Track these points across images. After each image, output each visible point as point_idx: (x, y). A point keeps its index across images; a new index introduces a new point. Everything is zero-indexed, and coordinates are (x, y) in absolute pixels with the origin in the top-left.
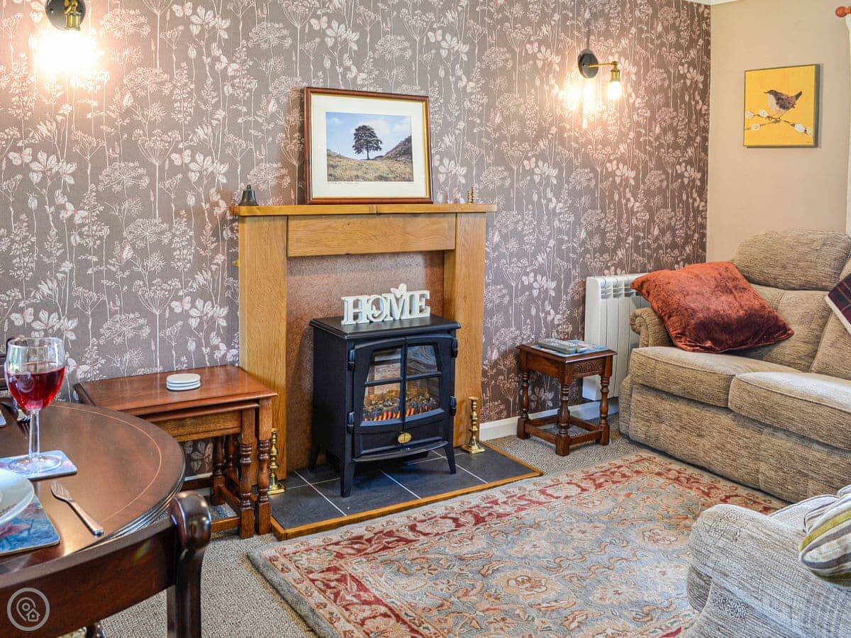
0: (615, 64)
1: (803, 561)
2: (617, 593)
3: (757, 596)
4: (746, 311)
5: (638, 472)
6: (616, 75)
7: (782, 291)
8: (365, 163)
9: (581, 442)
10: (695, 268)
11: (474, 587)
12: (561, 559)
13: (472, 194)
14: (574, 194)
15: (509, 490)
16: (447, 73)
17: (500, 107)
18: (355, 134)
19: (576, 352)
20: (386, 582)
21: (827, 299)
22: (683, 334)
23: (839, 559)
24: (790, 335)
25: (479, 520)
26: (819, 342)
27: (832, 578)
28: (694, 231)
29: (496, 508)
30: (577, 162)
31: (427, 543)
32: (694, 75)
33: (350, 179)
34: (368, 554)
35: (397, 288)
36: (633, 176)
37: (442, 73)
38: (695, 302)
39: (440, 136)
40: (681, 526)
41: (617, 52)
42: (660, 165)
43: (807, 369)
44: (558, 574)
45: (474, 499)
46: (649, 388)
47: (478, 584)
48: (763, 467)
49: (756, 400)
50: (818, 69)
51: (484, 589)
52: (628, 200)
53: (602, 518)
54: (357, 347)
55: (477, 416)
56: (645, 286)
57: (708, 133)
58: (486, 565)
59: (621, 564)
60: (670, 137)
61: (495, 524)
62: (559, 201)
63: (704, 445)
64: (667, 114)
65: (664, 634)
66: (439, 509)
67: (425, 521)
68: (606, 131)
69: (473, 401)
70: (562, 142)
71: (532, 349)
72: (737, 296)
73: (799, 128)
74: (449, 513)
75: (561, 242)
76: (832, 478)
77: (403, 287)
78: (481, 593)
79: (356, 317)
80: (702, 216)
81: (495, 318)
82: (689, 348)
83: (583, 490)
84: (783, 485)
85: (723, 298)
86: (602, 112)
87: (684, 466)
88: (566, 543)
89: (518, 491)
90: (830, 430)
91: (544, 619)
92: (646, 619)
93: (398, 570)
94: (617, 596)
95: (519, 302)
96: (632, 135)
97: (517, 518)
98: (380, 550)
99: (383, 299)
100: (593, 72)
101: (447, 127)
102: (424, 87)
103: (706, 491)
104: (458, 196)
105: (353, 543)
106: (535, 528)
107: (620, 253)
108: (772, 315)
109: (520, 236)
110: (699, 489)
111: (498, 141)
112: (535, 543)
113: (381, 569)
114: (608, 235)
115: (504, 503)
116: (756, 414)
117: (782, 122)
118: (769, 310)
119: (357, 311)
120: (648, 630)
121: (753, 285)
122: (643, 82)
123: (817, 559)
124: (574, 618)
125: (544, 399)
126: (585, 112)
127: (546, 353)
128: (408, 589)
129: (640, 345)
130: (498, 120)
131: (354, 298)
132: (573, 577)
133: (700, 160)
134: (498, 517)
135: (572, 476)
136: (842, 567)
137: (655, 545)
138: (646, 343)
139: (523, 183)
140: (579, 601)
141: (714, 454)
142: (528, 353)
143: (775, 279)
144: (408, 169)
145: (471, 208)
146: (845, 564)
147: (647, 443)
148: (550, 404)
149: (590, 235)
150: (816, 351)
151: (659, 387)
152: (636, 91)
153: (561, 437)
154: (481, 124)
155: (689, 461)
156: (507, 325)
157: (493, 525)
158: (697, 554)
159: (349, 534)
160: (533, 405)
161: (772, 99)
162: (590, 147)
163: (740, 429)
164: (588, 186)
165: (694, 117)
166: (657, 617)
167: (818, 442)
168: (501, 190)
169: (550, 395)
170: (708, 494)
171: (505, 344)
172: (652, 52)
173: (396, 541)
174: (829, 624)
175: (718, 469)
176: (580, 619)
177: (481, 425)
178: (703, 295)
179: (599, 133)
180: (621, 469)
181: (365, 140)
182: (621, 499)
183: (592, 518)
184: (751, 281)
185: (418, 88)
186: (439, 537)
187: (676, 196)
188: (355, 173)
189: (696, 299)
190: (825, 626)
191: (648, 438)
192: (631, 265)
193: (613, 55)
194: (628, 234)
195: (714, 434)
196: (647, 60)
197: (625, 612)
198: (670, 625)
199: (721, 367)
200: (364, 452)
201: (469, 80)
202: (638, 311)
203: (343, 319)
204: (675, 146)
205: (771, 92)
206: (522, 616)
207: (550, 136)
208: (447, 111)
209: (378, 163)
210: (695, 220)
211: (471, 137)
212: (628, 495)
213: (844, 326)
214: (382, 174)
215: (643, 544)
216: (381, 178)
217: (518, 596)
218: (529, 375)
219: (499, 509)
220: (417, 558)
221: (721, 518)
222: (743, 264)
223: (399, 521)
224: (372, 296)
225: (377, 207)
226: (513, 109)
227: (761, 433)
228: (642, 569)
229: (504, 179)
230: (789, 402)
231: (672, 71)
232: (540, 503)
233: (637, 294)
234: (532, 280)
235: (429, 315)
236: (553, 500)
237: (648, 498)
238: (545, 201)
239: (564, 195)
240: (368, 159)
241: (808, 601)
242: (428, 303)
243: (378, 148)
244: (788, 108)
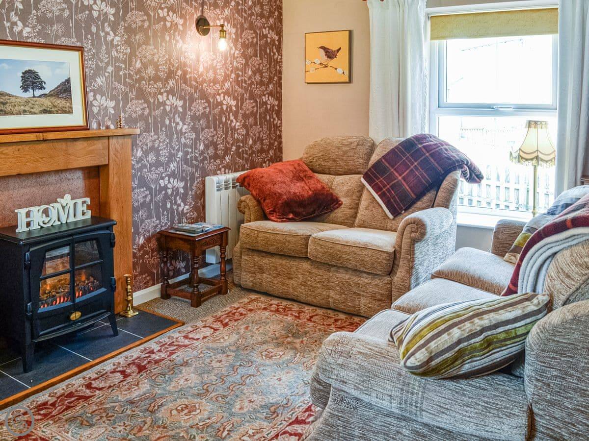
0: (222, 26)
1: (406, 367)
2: (250, 401)
3: (367, 393)
4: (313, 191)
5: (251, 310)
6: (224, 34)
7: (334, 176)
8: (31, 100)
9: (209, 295)
10: (278, 165)
11: (145, 422)
12: (207, 385)
13: (120, 122)
14: (195, 118)
15: (161, 341)
16: (98, 30)
17: (140, 55)
18: (22, 77)
19: (202, 231)
20: (72, 436)
21: (362, 180)
22: (274, 211)
23: (428, 360)
24: (340, 205)
25: (141, 369)
26: (358, 208)
27: (424, 374)
28: (275, 140)
29: (153, 356)
30: (196, 96)
31: (102, 396)
32: (272, 35)
33: (19, 113)
34: (54, 416)
35: (63, 198)
36: (234, 105)
37: (94, 30)
38: (281, 189)
39: (94, 77)
40: (285, 343)
41: (222, 18)
42: (252, 97)
43: (351, 226)
44: (207, 397)
45: (135, 353)
46: (254, 251)
47: (148, 419)
48: (332, 293)
49: (325, 250)
50: (350, 32)
51: (154, 422)
52: (232, 121)
53: (232, 348)
54: (31, 250)
55: (131, 289)
56: (247, 180)
57: (281, 74)
58: (152, 403)
59: (250, 380)
60: (257, 77)
61: (154, 369)
62: (184, 124)
63: (293, 285)
64: (255, 61)
65: (288, 424)
66: (108, 366)
67: (98, 378)
68: (215, 73)
69: (127, 277)
70: (185, 81)
71: (170, 233)
72: (307, 182)
73: (340, 71)
74: (117, 368)
75: (186, 153)
76: (375, 294)
77: (68, 197)
78: (152, 426)
79: (28, 224)
80: (279, 130)
81: (140, 213)
82: (279, 220)
83: (215, 330)
84: (344, 303)
85: (298, 184)
86: (213, 60)
87: (280, 300)
88: (209, 372)
89: (168, 340)
90: (373, 264)
91: (202, 435)
92: (275, 416)
93: (82, 424)
94: (251, 403)
95: (158, 199)
96: (233, 76)
97: (170, 361)
98: (63, 411)
99: (52, 208)
100: (205, 32)
101: (98, 71)
102: (79, 39)
103: (297, 315)
104: (109, 123)
105: (39, 410)
106: (185, 366)
107: (228, 159)
108: (329, 192)
109: (157, 151)
110: (292, 315)
111: (139, 81)
112: (186, 377)
113: (67, 426)
114: (219, 146)
115: (159, 351)
116: (326, 259)
117: (329, 67)
118: (327, 189)
119: (29, 220)
120: (277, 423)
121: (316, 174)
122: (240, 40)
123: (414, 364)
124: (224, 429)
125: (179, 268)
126: (201, 60)
127: (179, 234)
128: (92, 437)
129: (245, 222)
130: (138, 65)
131: (26, 210)
132: (218, 397)
133: (277, 92)
134: (155, 363)
135: (206, 321)
136: (430, 365)
137: (270, 360)
138: (249, 219)
139: (158, 112)
140: (225, 414)
141: (299, 289)
142: (166, 237)
143: (329, 169)
144: (68, 104)
145: (120, 132)
146: (431, 363)
147: (254, 289)
148: (183, 270)
149: (207, 147)
150: (356, 213)
151: (261, 249)
152: (235, 45)
153: (195, 294)
154: (125, 69)
155: (284, 296)
156: (149, 217)
157: (152, 370)
158: (323, 371)
159: (35, 403)
160: (171, 273)
161: (322, 52)
162: (205, 84)
163: (315, 271)
164: (205, 112)
165: (273, 64)
166: (281, 412)
167: (365, 272)
168: (142, 117)
169: (183, 264)
170: (298, 317)
171: (149, 231)
172: (246, 19)
173: (77, 399)
174: (416, 402)
175: (303, 298)
176: (228, 428)
177: (134, 294)
178: (285, 183)
179: (211, 75)
180: (239, 310)
181: (31, 81)
182: (242, 332)
183: (224, 350)
184: (314, 171)
185: (74, 40)
186: (111, 389)
187: (263, 117)
188: (23, 108)
189: (281, 186)
190: (414, 404)
191: (255, 285)
192: (235, 166)
193: (219, 19)
194: (232, 145)
195: (299, 276)
196: (242, 25)
197: (258, 415)
198: (290, 416)
199: (302, 231)
200: (41, 333)
201: (116, 35)
202: (243, 198)
203: (17, 228)
204: (261, 83)
205: (322, 48)
206: (185, 437)
207: (177, 77)
208: (99, 58)
209: (43, 100)
210: (275, 132)
211: (118, 78)
212: (247, 328)
213: (373, 196)
214: (46, 108)
215: (262, 361)
216: (45, 112)
217: (180, 422)
218: (167, 252)
219: (156, 357)
220: (97, 410)
221: (338, 343)
222: (308, 160)
223: (77, 382)
224: (42, 206)
225: (43, 136)
226: (150, 58)
227: (329, 271)
228: (265, 380)
229: (144, 109)
230: (347, 249)
231: (259, 32)
232: (186, 346)
233: (240, 186)
234: (166, 182)
235: (90, 217)
236: (195, 341)
237: (260, 327)
238: (175, 125)
239: (188, 120)
240: (34, 97)
241: (402, 390)
242: (89, 207)
243: (42, 88)
244: (333, 58)
